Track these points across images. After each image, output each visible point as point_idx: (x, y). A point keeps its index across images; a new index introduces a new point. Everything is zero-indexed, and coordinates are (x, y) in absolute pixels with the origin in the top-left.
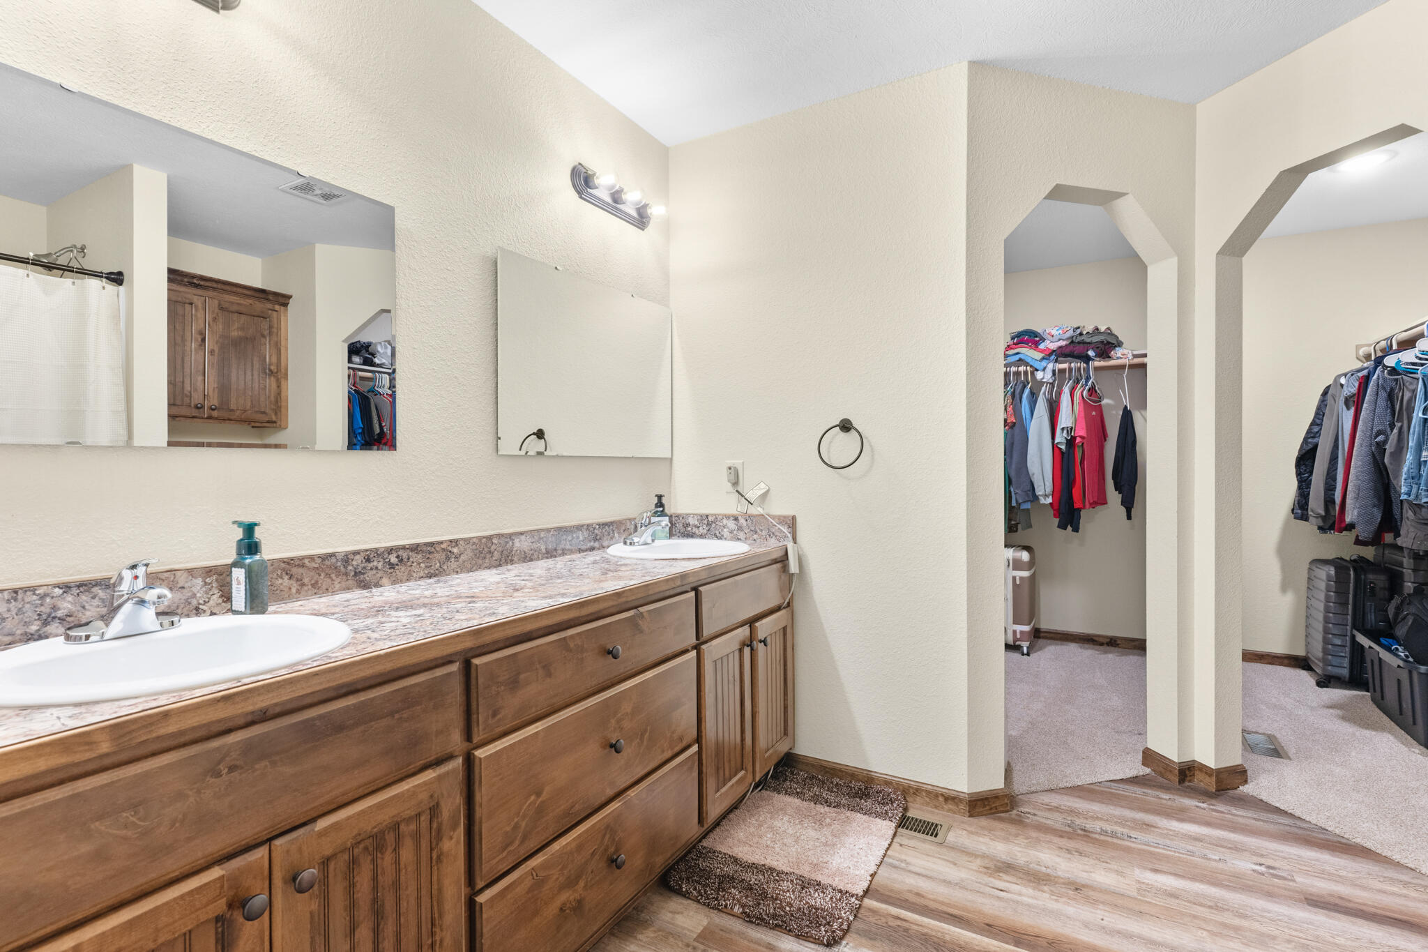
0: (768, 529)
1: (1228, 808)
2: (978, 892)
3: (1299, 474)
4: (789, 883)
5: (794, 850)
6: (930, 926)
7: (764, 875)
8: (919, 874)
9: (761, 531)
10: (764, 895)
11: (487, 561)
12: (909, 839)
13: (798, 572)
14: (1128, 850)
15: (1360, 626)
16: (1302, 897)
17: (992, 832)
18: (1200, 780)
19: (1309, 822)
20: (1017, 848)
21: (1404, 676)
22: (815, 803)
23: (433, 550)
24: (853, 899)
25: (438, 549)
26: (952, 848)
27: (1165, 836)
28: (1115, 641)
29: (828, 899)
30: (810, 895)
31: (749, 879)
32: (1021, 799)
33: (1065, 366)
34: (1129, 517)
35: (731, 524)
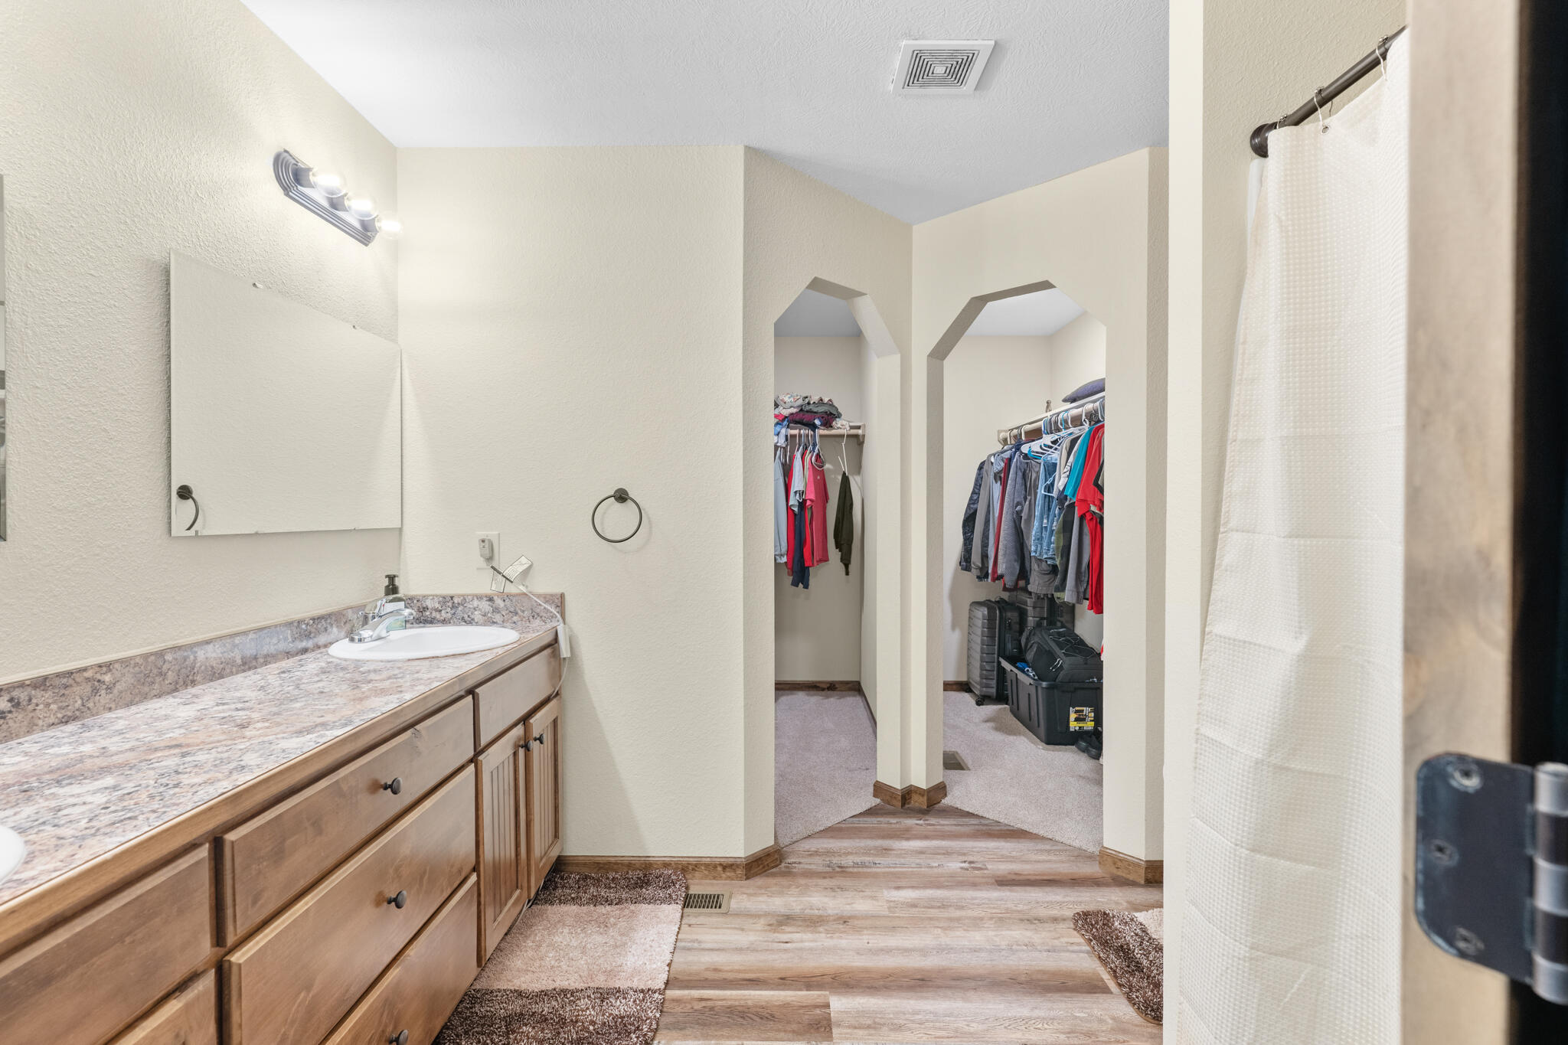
0: (532, 609)
1: (937, 820)
2: (767, 950)
3: (964, 533)
4: (586, 999)
5: (583, 962)
6: (733, 997)
7: (557, 1000)
8: (712, 950)
9: (523, 611)
10: (562, 1022)
11: (156, 686)
12: (696, 917)
13: (569, 655)
14: (875, 876)
15: (1002, 653)
16: (993, 881)
17: (768, 889)
18: (918, 802)
19: (988, 819)
20: (792, 899)
21: (1033, 690)
22: (595, 906)
23: (71, 681)
24: (656, 995)
25: (78, 680)
26: (737, 915)
27: (899, 856)
28: (834, 685)
29: (631, 1003)
30: (612, 1005)
31: (540, 1010)
32: (786, 851)
33: (795, 432)
34: (847, 573)
35: (485, 605)
